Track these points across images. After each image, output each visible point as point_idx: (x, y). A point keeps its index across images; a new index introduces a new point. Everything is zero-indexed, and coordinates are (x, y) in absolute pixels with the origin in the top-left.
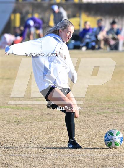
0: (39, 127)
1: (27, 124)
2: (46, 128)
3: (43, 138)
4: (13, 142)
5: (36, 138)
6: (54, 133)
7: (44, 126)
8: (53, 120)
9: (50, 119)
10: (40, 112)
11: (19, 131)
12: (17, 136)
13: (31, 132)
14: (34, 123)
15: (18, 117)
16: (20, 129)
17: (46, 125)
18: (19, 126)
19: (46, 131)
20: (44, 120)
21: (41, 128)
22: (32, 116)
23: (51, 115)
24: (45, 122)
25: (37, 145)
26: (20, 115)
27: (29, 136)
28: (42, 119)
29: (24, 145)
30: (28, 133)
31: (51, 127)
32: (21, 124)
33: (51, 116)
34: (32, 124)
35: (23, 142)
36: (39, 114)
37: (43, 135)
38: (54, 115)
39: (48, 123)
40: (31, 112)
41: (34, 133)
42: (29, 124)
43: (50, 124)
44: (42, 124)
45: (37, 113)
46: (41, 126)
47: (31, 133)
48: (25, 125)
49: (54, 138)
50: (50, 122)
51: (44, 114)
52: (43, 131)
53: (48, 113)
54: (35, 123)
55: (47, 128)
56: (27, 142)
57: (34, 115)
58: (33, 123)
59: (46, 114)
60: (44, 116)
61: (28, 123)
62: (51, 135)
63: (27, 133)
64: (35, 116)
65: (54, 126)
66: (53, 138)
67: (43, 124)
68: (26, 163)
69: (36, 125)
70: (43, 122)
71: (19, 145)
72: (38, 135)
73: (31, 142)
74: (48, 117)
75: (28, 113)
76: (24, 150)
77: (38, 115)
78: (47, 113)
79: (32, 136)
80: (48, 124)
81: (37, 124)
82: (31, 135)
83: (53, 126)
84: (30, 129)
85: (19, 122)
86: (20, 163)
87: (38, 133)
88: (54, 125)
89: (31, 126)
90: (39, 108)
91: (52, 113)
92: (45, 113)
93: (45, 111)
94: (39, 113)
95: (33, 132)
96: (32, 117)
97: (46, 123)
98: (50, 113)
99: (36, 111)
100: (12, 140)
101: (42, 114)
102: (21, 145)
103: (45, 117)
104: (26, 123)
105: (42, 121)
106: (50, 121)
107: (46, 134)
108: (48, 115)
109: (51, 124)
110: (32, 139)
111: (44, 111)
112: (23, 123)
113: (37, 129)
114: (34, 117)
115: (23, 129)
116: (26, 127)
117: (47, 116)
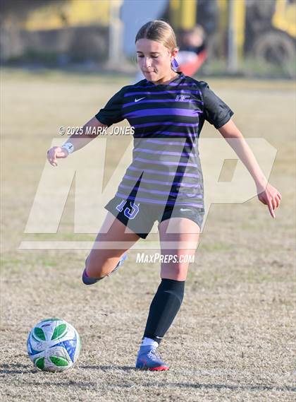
0: (251, 298)
1: (219, 288)
2: (271, 299)
3: (263, 328)
4: (183, 336)
5: (243, 328)
6: (291, 316)
7: (264, 296)
8: (289, 279)
9: (281, 277)
10: (254, 259)
11: (198, 307)
12: (193, 321)
13: (230, 310)
14: (238, 288)
15: (195, 269)
16: (201, 301)
17: (271, 292)
18: (197, 294)
19: (270, 308)
20: (264, 279)
21: (257, 300)
22: (233, 268)
23: (282, 266)
24: (267, 284)
25: (248, 347)
26: (200, 266)
27: (225, 321)
28: (259, 278)
29: (211, 346)
30: (222, 312)
31: (283, 299)
32: (203, 290)
33: (283, 269)
34: (233, 290)
35: (208, 336)
36: (251, 264)
37: (263, 319)
38: (291, 266)
39: (276, 287)
40: (229, 256)
41: (237, 314)
42: (225, 290)
43: (280, 291)
44: (257, 289)
45: (246, 261)
46: (257, 296)
47: (231, 313)
48: (215, 293)
49: (293, 329)
50: (279, 283)
51: (264, 263)
52: (261, 308)
53: (275, 262)
54: (241, 288)
55: (274, 300)
56: (220, 338)
57: (236, 266)
58: (235, 288)
59: (269, 263)
60: (264, 269)
61: (222, 286)
62: (285, 320)
63: (218, 314)
64: (239, 269)
65: (293, 297)
66: (288, 328)
67: (262, 291)
68: (219, 394)
69: (245, 292)
70: (263, 285)
71: (200, 345)
72: (249, 320)
73: (231, 337)
74: (274, 270)
75: (220, 260)
76: (214, 360)
77: (248, 266)
78: (271, 261)
79: (234, 322)
80: (274, 291)
81: (246, 290)
82: (230, 318)
83: (290, 296)
84: (229, 304)
85: (197, 284)
86: (203, 394)
87: (248, 314)
88: (292, 292)
89: (230, 293)
90: (249, 248)
91: (285, 262)
92: (265, 260)
93: (266, 256)
94: (250, 260)
95: (235, 311)
96: (232, 272)
97: (269, 287)
98: (278, 259)
99: (242, 254)
100: (181, 332)
101: (259, 263)
102: (205, 344)
103: (266, 271)
104: (218, 286)
105: (258, 282)
106: (281, 281)
107: (271, 316)
108: (275, 265)
109: (283, 290)
110: (234, 330)
111: (262, 256)
112: (209, 287)
113: (247, 302)
114: (238, 271)
115: (209, 304)
116: (217, 296)
117: (271, 269)
